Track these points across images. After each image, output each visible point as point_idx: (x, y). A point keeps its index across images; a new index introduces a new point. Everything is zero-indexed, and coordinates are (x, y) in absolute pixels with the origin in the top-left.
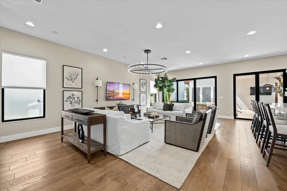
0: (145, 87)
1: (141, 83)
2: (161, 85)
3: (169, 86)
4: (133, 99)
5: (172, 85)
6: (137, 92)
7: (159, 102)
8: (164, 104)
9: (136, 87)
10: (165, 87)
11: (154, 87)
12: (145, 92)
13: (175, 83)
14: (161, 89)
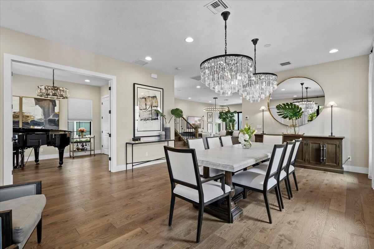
0: (211, 118)
1: (208, 115)
2: (224, 117)
3: (231, 117)
4: (203, 128)
5: (233, 116)
6: (206, 123)
7: (222, 130)
8: (227, 131)
9: (205, 118)
10: (228, 119)
11: (219, 118)
12: (211, 123)
13: (236, 115)
14: (224, 120)
